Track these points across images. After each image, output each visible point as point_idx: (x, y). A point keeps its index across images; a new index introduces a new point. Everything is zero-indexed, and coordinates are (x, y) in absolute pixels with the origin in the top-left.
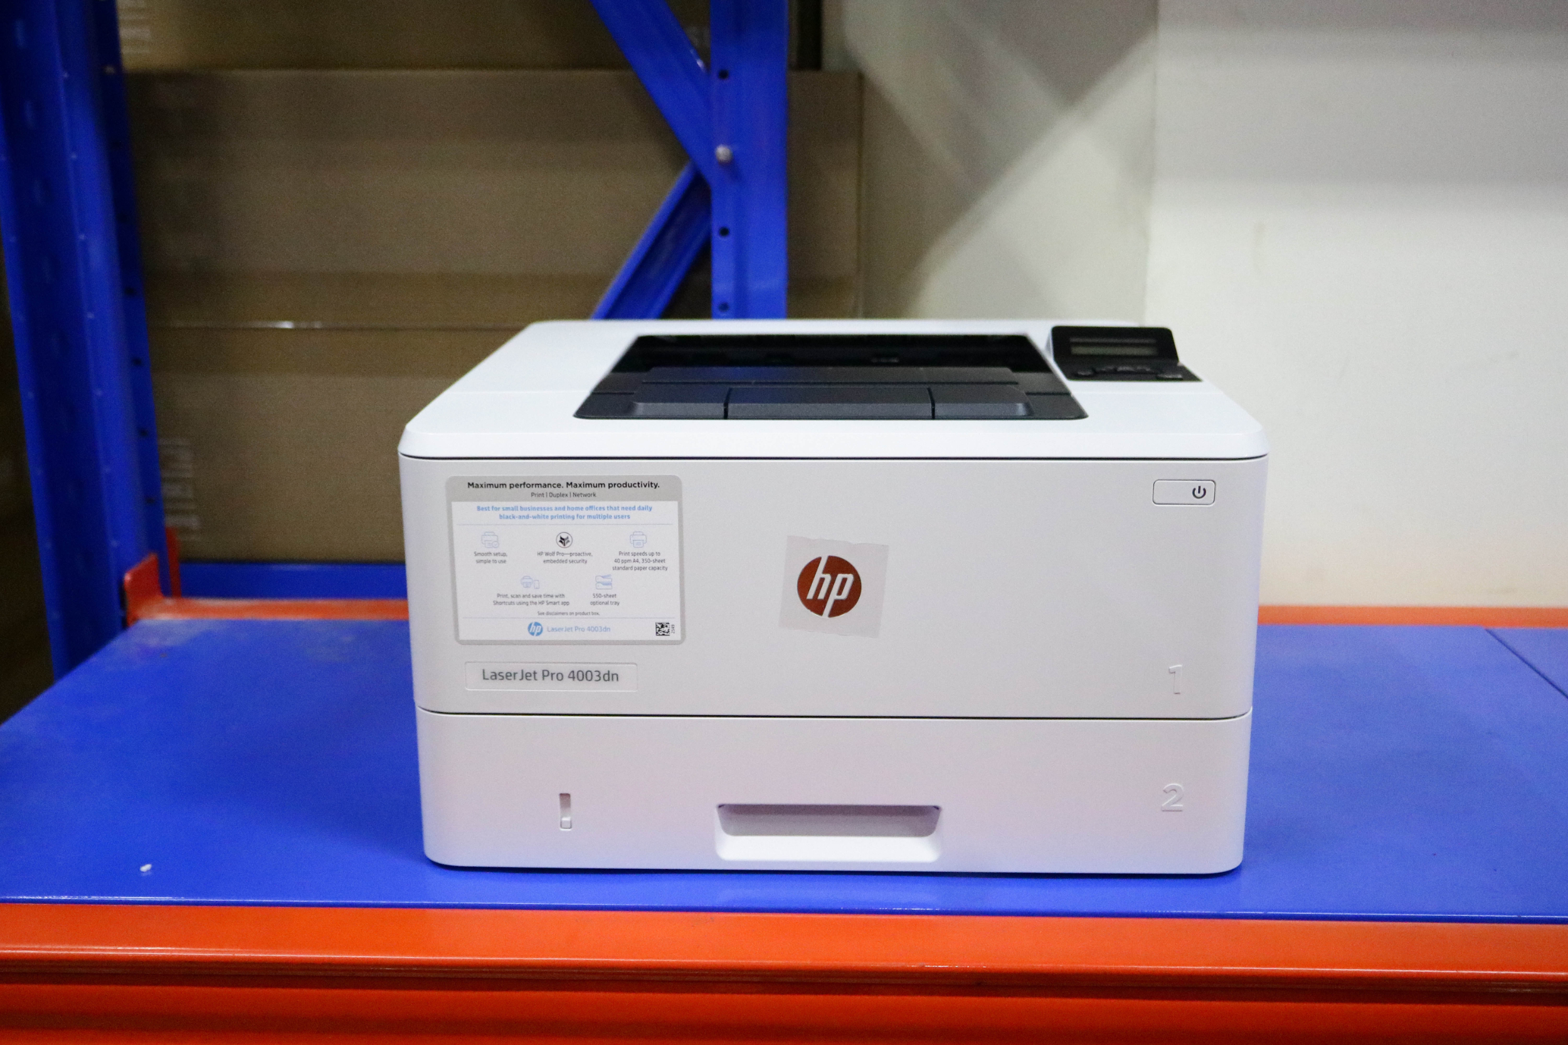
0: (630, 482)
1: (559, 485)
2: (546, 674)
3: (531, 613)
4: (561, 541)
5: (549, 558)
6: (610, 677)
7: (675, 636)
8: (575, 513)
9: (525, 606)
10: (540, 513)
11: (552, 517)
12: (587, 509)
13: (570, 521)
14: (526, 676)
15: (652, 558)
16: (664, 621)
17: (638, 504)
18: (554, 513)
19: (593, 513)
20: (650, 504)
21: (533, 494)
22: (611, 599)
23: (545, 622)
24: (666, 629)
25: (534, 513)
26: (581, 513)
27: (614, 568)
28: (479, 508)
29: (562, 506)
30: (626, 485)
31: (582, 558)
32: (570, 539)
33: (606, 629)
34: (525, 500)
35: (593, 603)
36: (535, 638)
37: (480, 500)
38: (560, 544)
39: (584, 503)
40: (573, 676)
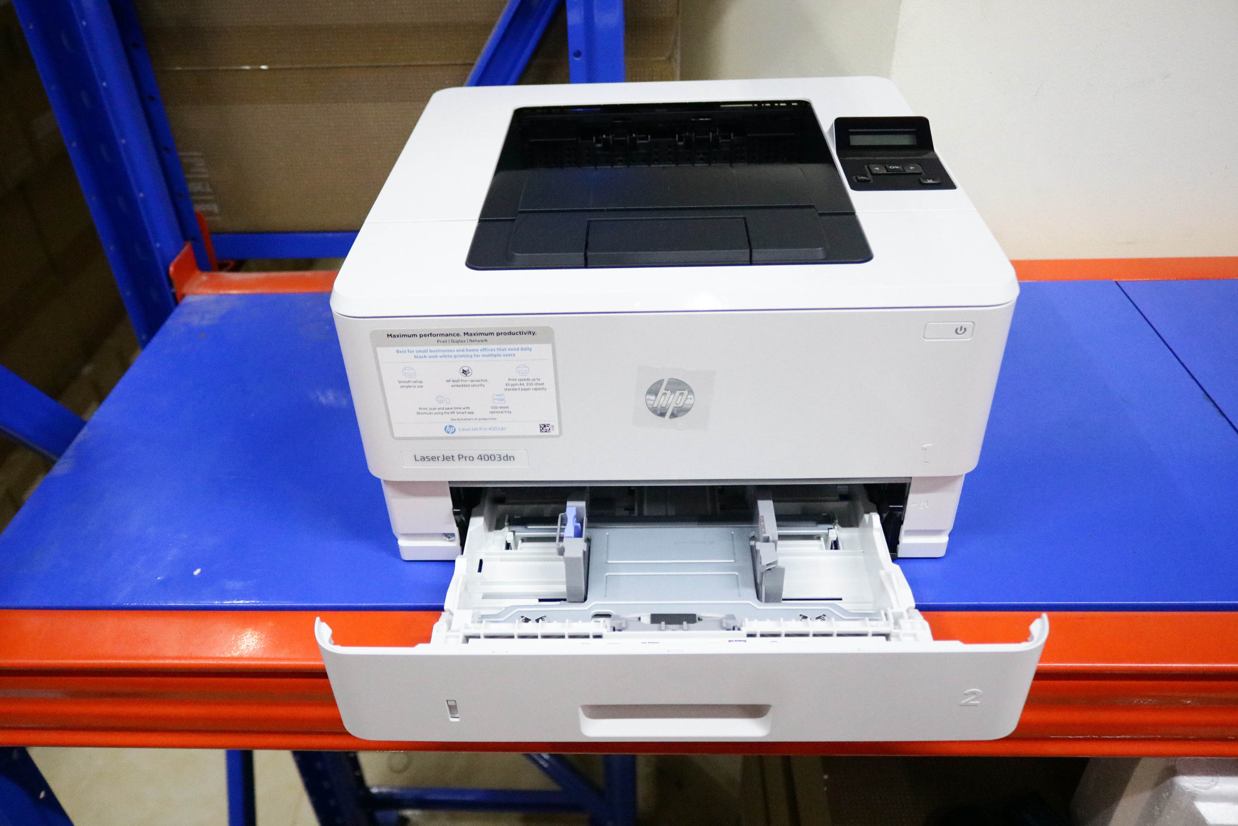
0: (513, 331)
1: (458, 335)
2: (460, 457)
3: (446, 420)
4: (463, 372)
5: (455, 384)
6: (508, 458)
7: (555, 432)
8: (472, 353)
9: (440, 415)
10: (446, 354)
11: (455, 357)
12: (481, 350)
13: (469, 359)
14: (446, 458)
15: (534, 382)
16: (546, 423)
17: (520, 346)
18: (456, 353)
19: (487, 353)
20: (530, 346)
21: (438, 341)
22: (505, 410)
23: (456, 425)
24: (548, 428)
25: (442, 354)
26: (476, 353)
27: (506, 390)
28: (398, 351)
29: (462, 349)
30: (510, 333)
31: (481, 383)
32: (470, 371)
33: (503, 429)
34: (432, 345)
35: (492, 413)
36: (450, 435)
37: (397, 346)
38: (463, 374)
39: (480, 347)
40: (481, 458)
